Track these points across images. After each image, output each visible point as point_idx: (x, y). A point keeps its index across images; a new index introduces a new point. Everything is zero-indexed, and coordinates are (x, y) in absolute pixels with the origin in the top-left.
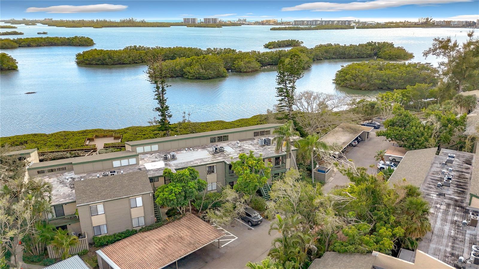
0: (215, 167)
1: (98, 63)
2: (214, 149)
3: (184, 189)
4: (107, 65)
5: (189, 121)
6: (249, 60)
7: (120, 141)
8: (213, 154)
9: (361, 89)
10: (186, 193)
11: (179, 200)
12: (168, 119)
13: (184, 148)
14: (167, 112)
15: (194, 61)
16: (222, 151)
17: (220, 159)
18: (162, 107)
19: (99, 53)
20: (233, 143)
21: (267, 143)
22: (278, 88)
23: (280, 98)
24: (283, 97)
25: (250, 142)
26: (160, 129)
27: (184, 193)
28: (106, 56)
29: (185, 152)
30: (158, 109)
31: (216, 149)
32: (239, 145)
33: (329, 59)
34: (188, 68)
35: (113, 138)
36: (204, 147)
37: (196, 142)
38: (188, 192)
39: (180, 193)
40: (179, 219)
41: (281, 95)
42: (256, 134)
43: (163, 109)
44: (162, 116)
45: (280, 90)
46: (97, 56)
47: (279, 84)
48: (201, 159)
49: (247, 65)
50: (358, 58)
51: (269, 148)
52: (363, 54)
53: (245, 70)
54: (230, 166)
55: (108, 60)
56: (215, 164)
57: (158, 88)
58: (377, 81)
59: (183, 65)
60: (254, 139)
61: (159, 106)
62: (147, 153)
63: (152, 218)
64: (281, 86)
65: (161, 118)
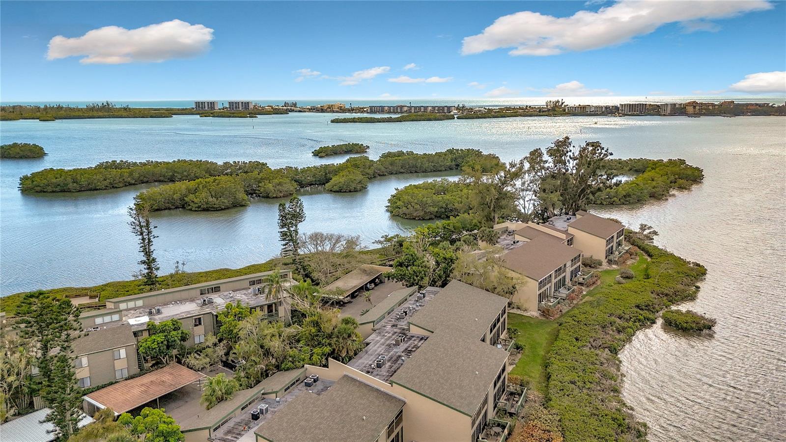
0: (202, 318)
1: (57, 189)
2: (202, 301)
3: (167, 339)
4: (70, 191)
5: (183, 272)
6: (280, 180)
7: (97, 300)
8: (201, 306)
9: (414, 219)
10: (168, 341)
11: (162, 348)
12: (155, 272)
13: (171, 303)
14: (154, 265)
15: (201, 186)
16: (211, 302)
17: (208, 310)
18: (148, 260)
19: (58, 176)
20: (225, 293)
21: (261, 291)
22: (281, 232)
23: (284, 242)
24: (287, 241)
25: (244, 292)
26: (146, 284)
27: (166, 342)
28: (69, 179)
29: (172, 305)
30: (143, 262)
31: (205, 301)
32: (231, 295)
33: (396, 174)
34: (191, 197)
35: (88, 297)
36: (192, 300)
37: (184, 295)
38: (170, 341)
39: (162, 342)
40: (161, 368)
41: (284, 240)
42: (253, 283)
43: (149, 262)
44: (148, 269)
45: (284, 235)
46: (54, 180)
47: (282, 227)
48: (187, 312)
49: (278, 187)
50: (434, 171)
51: (262, 297)
52: (441, 166)
53: (275, 195)
54: (217, 316)
55: (71, 186)
56: (202, 316)
57: (143, 239)
58: (432, 209)
59: (184, 192)
60: (250, 289)
61: (145, 259)
62: (131, 309)
63: (135, 369)
64: (285, 229)
65: (147, 271)
